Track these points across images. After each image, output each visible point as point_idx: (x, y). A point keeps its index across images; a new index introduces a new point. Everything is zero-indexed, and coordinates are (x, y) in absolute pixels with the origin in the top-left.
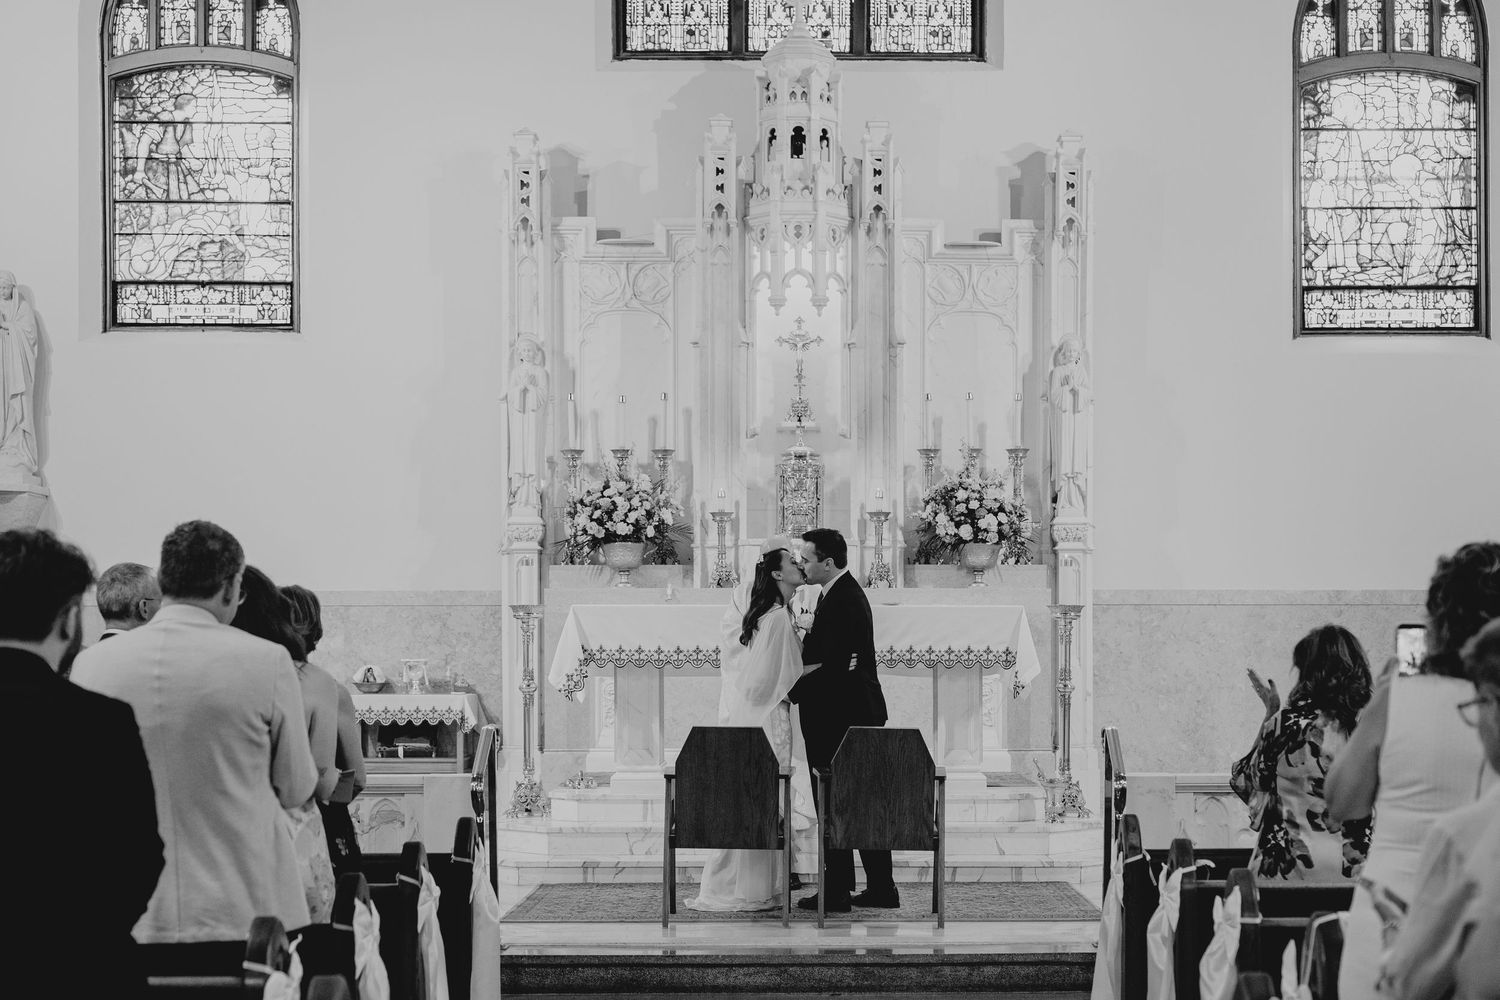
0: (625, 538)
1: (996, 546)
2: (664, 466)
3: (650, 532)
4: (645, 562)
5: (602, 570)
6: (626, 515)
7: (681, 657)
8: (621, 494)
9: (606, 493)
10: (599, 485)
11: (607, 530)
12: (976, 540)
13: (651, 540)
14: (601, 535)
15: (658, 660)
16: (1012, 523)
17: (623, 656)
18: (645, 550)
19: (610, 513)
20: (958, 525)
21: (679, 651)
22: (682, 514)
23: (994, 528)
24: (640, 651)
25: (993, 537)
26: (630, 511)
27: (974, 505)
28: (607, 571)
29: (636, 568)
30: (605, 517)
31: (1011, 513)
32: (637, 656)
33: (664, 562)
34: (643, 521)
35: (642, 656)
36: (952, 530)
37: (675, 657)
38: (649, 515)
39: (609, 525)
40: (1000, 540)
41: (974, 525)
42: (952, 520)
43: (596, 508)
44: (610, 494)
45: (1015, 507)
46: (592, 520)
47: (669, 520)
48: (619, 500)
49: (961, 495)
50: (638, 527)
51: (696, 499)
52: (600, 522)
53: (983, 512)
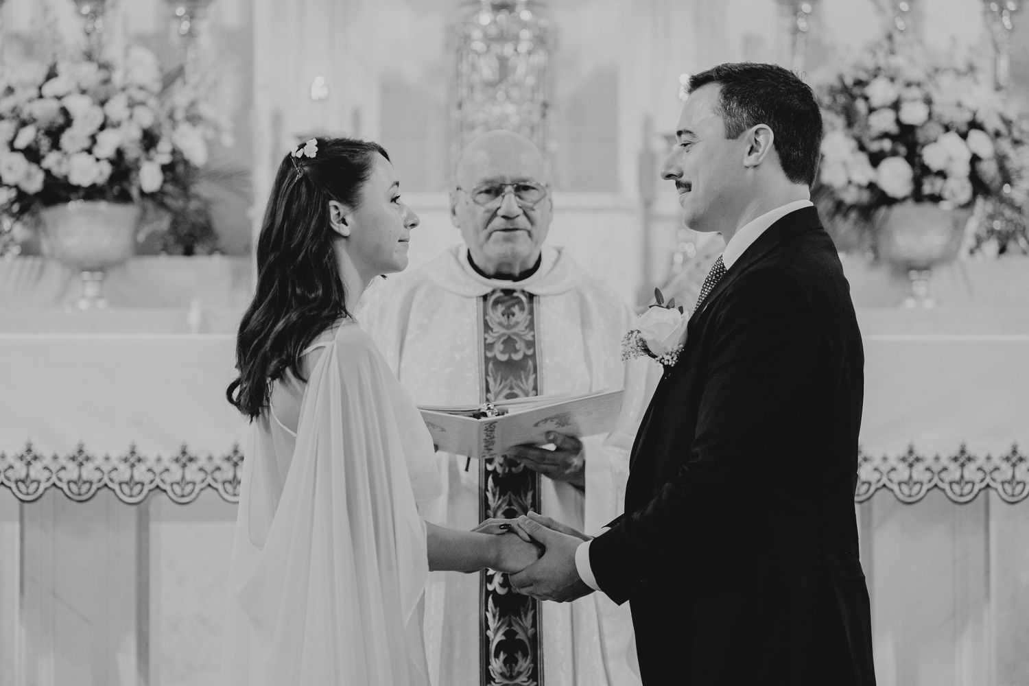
0: (93, 193)
1: (962, 214)
2: (191, 34)
3: (150, 177)
4: (143, 250)
5: (42, 269)
6: (93, 139)
7: (192, 473)
8: (83, 92)
9: (51, 88)
10: (36, 71)
11: (48, 172)
12: (918, 196)
13: (154, 197)
14: (35, 184)
15: (131, 482)
16: (1001, 159)
17: (36, 471)
18: (142, 219)
19: (55, 134)
20: (876, 159)
21: (185, 458)
22: (228, 140)
23: (961, 169)
24: (80, 457)
25: (958, 188)
26: (102, 127)
27: (913, 114)
28: (55, 273)
29: (120, 263)
30: (45, 143)
31: (997, 134)
32: (72, 472)
33: (189, 252)
34: (133, 152)
35: (88, 472)
36: (863, 172)
37: (176, 473)
38: (149, 140)
39: (51, 160)
40: (975, 195)
41: (913, 158)
42: (862, 148)
43: (24, 124)
44: (60, 92)
45: (1008, 123)
46: (13, 150)
47: (197, 154)
48: (80, 106)
49: (880, 92)
50: (122, 169)
51: (263, 106)
52: (32, 154)
53: (934, 130)
